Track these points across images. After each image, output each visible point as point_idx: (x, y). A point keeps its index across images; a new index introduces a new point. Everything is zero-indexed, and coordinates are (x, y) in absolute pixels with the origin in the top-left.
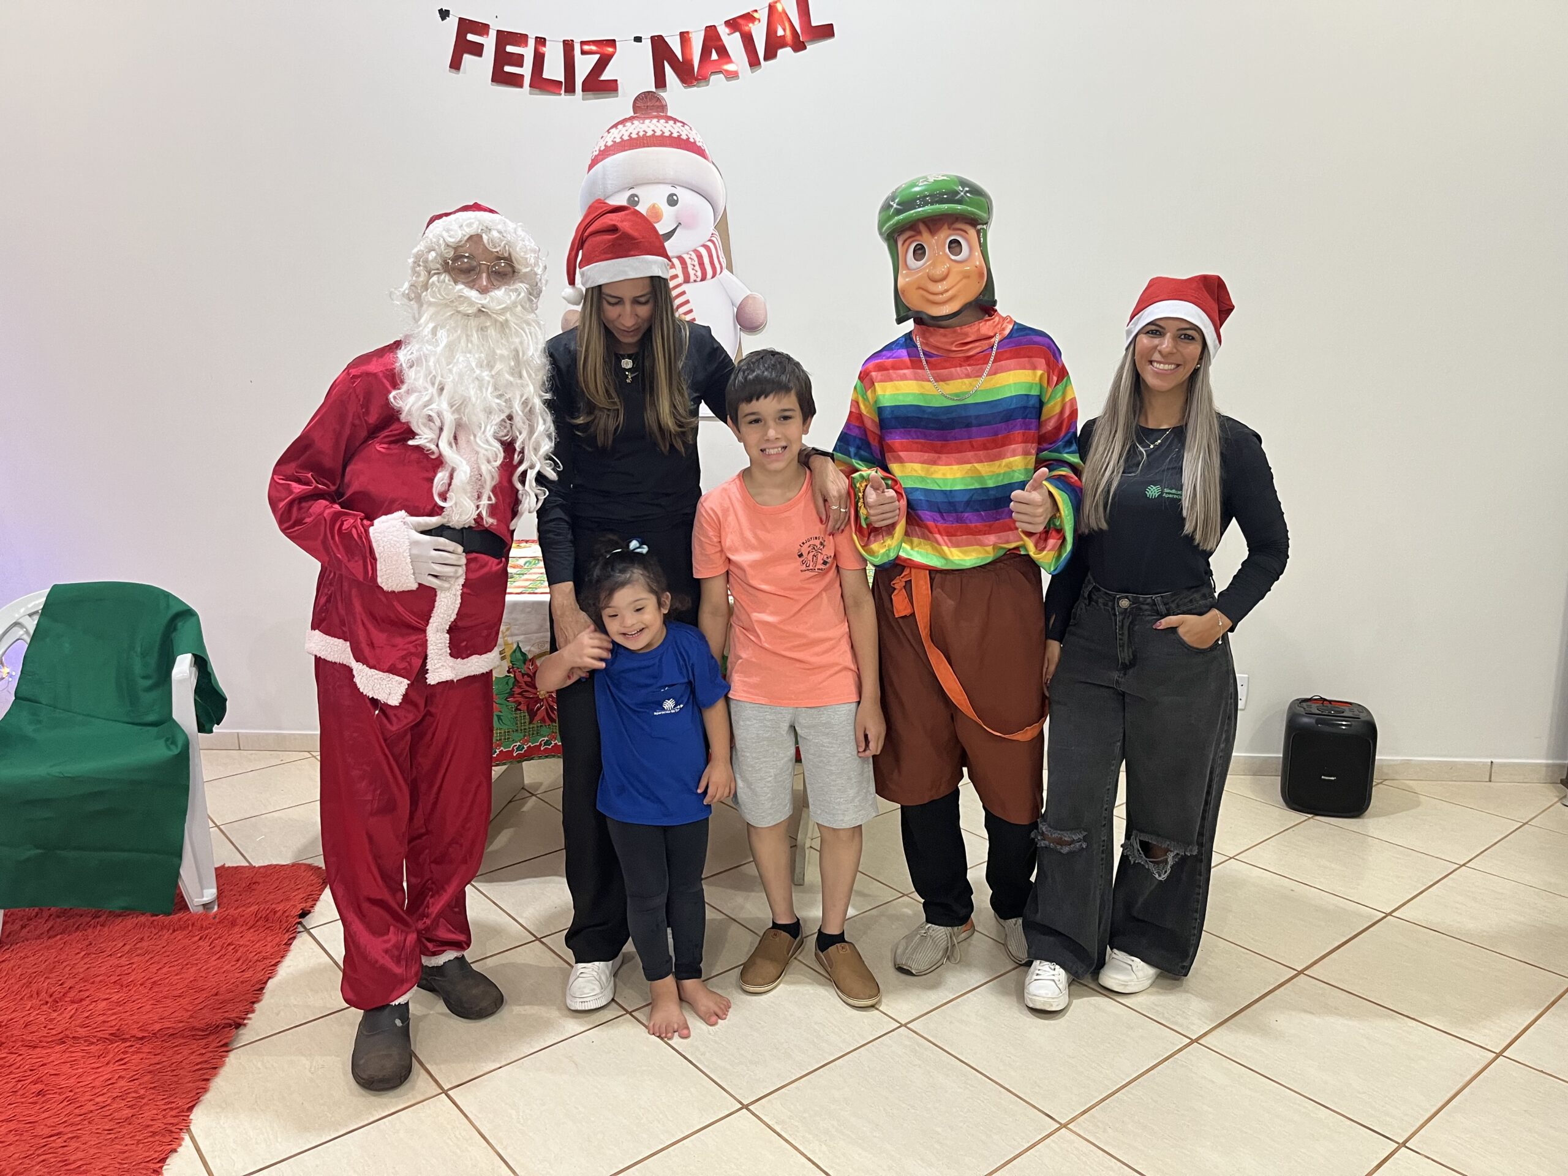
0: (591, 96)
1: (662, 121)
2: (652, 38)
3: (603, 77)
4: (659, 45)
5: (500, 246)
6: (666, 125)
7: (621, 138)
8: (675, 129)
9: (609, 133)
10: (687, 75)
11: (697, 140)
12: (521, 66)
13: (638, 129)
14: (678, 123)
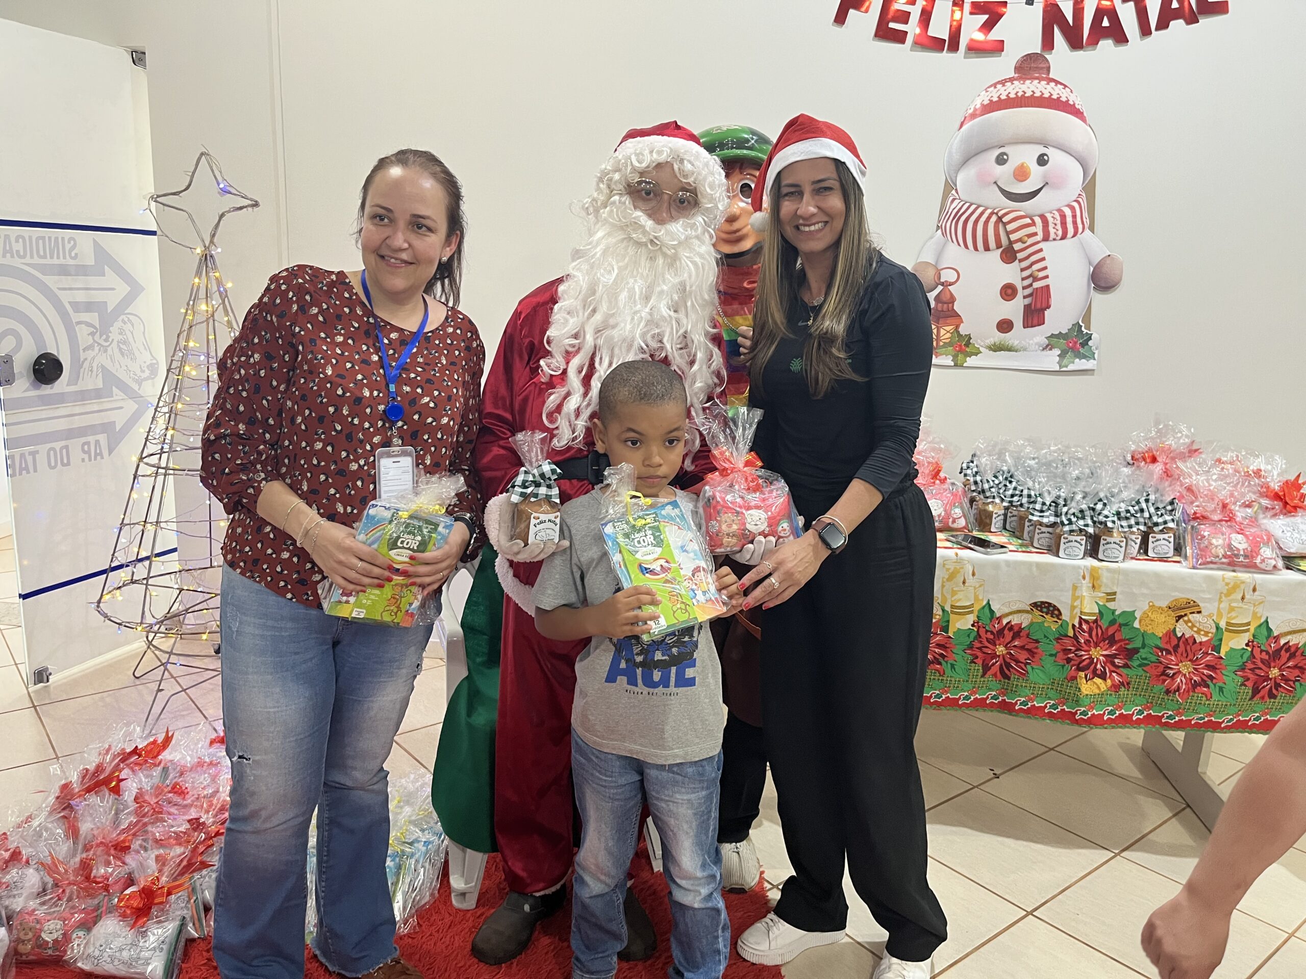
0: (974, 57)
1: (1044, 83)
4: (1051, 10)
6: (1048, 87)
7: (999, 97)
8: (1055, 91)
9: (987, 92)
10: (1075, 39)
11: (1077, 103)
12: (906, 22)
13: (1017, 90)
14: (1059, 86)
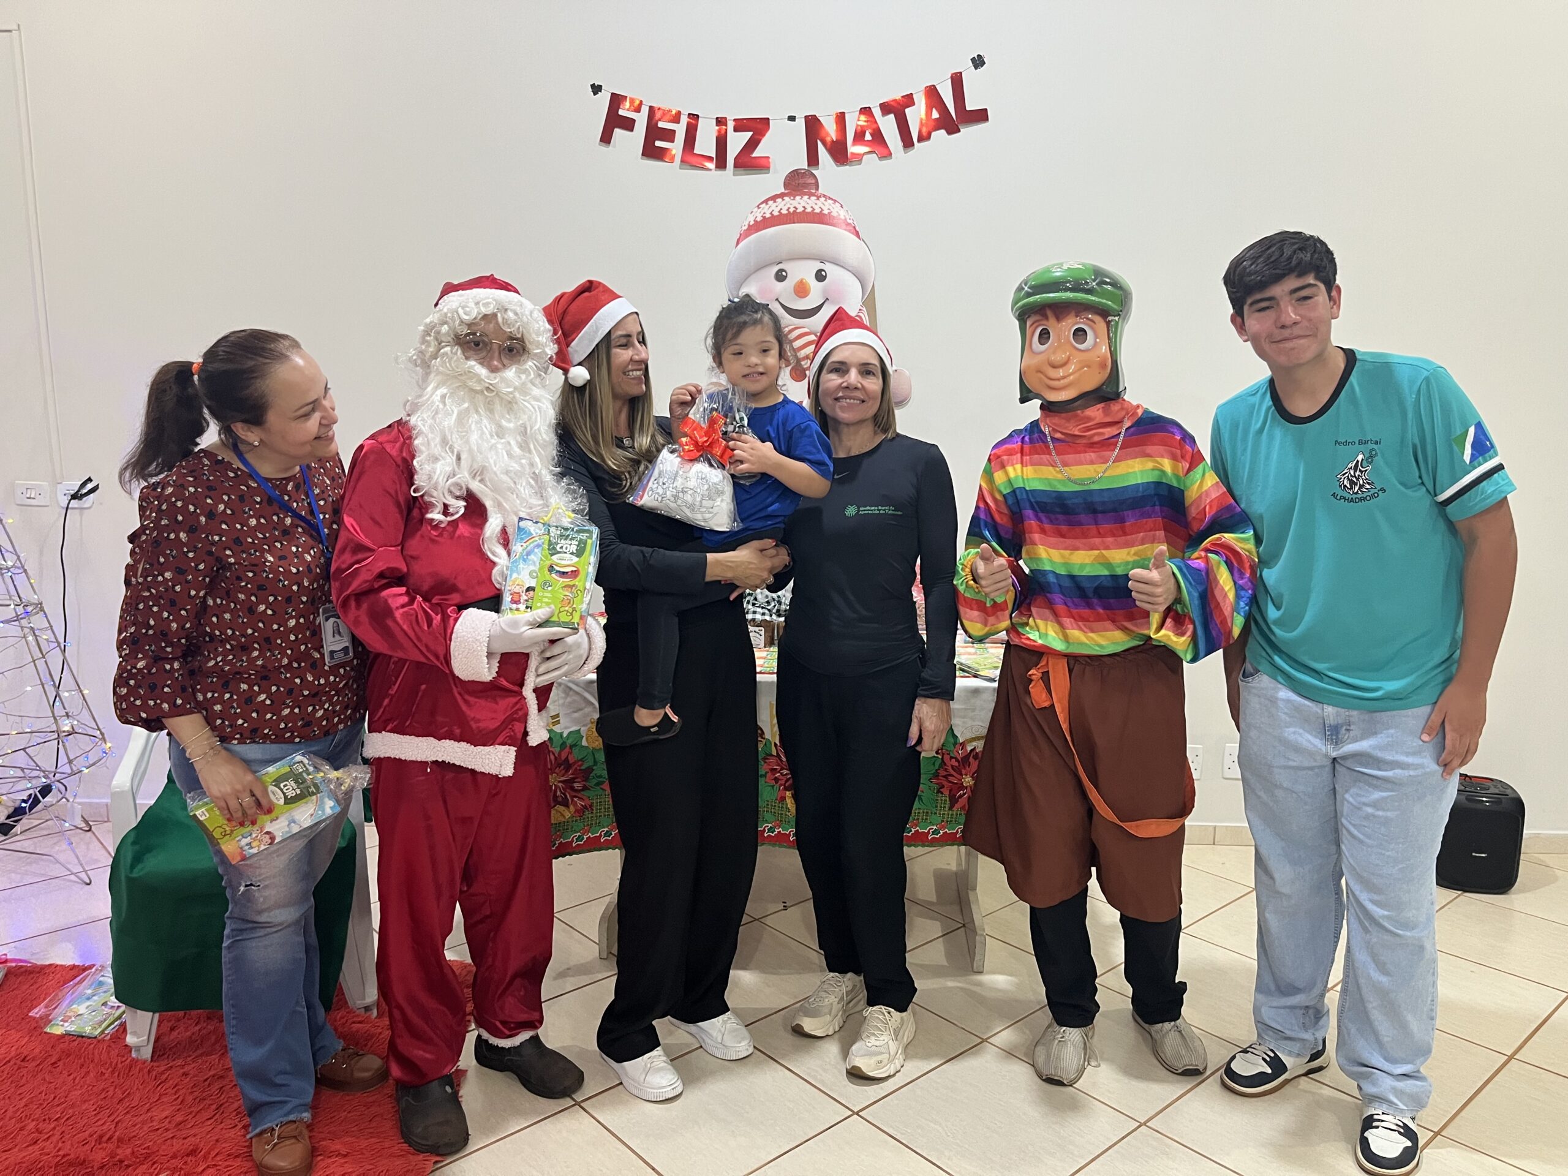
0: (743, 172)
1: (813, 198)
2: (806, 117)
3: (754, 155)
4: (813, 125)
5: (513, 326)
6: (817, 202)
7: (771, 213)
8: (826, 206)
9: (759, 208)
10: (839, 153)
11: (848, 217)
12: (673, 141)
13: (788, 205)
14: (830, 201)
